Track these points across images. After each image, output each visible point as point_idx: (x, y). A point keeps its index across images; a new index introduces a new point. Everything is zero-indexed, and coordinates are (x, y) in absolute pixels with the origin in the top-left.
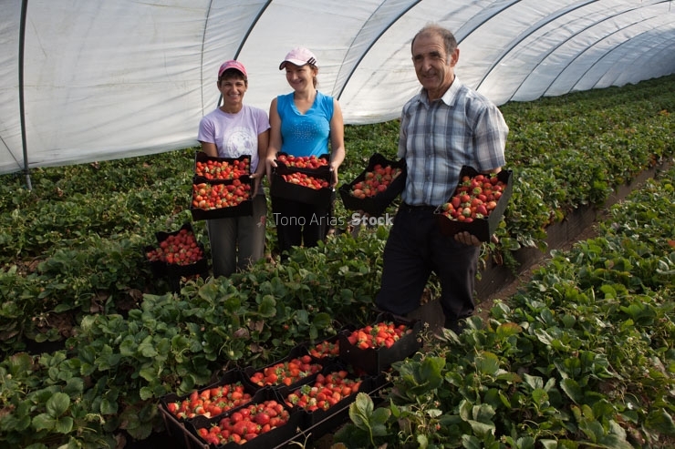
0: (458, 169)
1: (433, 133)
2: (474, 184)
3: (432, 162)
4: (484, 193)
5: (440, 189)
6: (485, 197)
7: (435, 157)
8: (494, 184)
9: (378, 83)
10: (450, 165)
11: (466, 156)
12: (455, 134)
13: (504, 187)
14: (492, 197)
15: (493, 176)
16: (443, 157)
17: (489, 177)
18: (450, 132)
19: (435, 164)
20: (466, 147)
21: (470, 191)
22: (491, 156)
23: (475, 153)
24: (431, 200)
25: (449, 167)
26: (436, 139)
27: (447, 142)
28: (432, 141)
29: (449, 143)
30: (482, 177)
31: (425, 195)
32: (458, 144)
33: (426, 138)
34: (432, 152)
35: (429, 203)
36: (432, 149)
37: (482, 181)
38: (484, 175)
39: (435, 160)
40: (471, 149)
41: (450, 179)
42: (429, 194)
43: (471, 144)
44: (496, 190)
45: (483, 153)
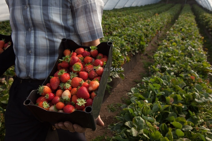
1: (29, 4)
2: (74, 59)
3: (32, 36)
4: (84, 69)
5: (43, 62)
6: (86, 74)
7: (35, 30)
8: (94, 57)
10: (51, 38)
11: (66, 29)
12: (52, 5)
13: (105, 59)
14: (94, 74)
15: (93, 49)
16: (42, 30)
17: (89, 50)
19: (35, 37)
20: (65, 20)
21: (69, 68)
22: (90, 28)
23: (74, 25)
24: (34, 74)
25: (50, 40)
26: (32, 10)
27: (44, 14)
28: (29, 13)
29: (46, 15)
30: (82, 50)
31: (28, 69)
32: (56, 17)
33: (24, 10)
34: (31, 25)
35: (32, 77)
36: (30, 22)
37: (82, 54)
38: (84, 48)
39: (35, 33)
40: (70, 22)
41: (51, 52)
42: (32, 68)
43: (70, 17)
44: (97, 65)
45: (82, 25)
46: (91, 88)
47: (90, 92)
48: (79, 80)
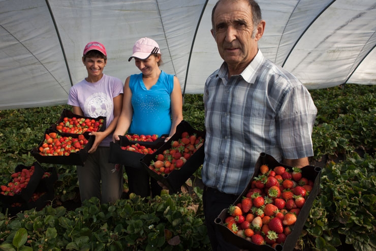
0: (256, 155)
1: (230, 112)
2: (271, 181)
3: (228, 144)
4: (282, 196)
6: (283, 203)
7: (231, 139)
8: (297, 180)
9: (314, 61)
11: (266, 141)
12: (255, 115)
13: (308, 188)
14: (292, 204)
15: (296, 172)
16: (239, 140)
17: (291, 171)
18: (248, 113)
20: (267, 131)
21: (264, 191)
22: (296, 143)
23: (277, 137)
25: (246, 152)
27: (244, 125)
28: (228, 121)
29: (246, 125)
30: (282, 169)
34: (228, 133)
36: (228, 130)
37: (282, 175)
38: (286, 167)
39: (231, 143)
40: (272, 133)
42: (223, 179)
43: (272, 128)
44: (298, 194)
45: (287, 140)
46: (285, 222)
47: (284, 226)
48: (274, 208)
